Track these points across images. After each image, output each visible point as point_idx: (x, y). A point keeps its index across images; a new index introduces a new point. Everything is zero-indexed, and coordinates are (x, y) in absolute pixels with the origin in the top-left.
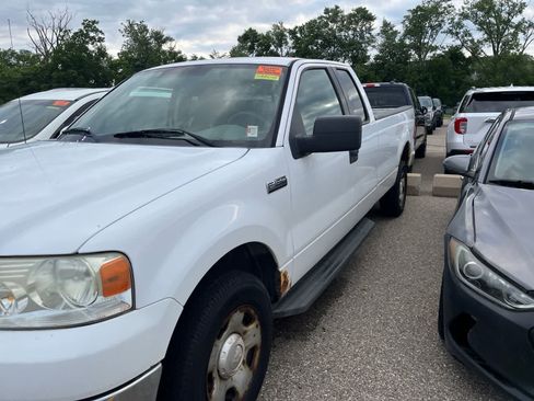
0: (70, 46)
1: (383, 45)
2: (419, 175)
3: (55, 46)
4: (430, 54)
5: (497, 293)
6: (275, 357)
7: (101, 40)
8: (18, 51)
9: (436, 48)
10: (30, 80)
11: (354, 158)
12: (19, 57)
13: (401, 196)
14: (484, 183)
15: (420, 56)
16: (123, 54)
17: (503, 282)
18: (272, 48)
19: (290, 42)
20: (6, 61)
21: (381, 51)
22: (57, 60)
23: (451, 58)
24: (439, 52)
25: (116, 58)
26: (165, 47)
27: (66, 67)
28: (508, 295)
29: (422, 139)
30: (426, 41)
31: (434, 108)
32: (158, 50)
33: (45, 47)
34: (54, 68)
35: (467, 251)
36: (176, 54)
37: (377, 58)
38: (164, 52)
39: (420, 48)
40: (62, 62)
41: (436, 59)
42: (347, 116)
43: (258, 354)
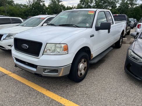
0: (36, 3)
1: (121, 3)
2: (126, 39)
3: (32, 3)
4: (135, 6)
5: (136, 59)
6: (89, 72)
7: (44, 2)
8: (23, 4)
9: (137, 4)
10: (26, 12)
11: (109, 32)
12: (23, 6)
13: (121, 43)
14: (139, 38)
15: (132, 7)
16: (49, 5)
17: (138, 57)
18: (89, 4)
19: (94, 2)
20: (20, 7)
21: (120, 5)
22: (33, 7)
23: (141, 8)
24: (137, 5)
25: (47, 6)
26: (60, 4)
27: (35, 9)
28: (139, 59)
29: (129, 30)
30: (134, 2)
31: (134, 22)
32: (58, 4)
33: (30, 4)
34: (32, 9)
35: (132, 51)
36: (63, 5)
37: (119, 7)
38: (60, 5)
39: (132, 4)
40: (34, 8)
41: (136, 7)
42: (108, 22)
43: (86, 68)
